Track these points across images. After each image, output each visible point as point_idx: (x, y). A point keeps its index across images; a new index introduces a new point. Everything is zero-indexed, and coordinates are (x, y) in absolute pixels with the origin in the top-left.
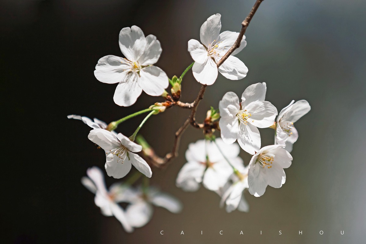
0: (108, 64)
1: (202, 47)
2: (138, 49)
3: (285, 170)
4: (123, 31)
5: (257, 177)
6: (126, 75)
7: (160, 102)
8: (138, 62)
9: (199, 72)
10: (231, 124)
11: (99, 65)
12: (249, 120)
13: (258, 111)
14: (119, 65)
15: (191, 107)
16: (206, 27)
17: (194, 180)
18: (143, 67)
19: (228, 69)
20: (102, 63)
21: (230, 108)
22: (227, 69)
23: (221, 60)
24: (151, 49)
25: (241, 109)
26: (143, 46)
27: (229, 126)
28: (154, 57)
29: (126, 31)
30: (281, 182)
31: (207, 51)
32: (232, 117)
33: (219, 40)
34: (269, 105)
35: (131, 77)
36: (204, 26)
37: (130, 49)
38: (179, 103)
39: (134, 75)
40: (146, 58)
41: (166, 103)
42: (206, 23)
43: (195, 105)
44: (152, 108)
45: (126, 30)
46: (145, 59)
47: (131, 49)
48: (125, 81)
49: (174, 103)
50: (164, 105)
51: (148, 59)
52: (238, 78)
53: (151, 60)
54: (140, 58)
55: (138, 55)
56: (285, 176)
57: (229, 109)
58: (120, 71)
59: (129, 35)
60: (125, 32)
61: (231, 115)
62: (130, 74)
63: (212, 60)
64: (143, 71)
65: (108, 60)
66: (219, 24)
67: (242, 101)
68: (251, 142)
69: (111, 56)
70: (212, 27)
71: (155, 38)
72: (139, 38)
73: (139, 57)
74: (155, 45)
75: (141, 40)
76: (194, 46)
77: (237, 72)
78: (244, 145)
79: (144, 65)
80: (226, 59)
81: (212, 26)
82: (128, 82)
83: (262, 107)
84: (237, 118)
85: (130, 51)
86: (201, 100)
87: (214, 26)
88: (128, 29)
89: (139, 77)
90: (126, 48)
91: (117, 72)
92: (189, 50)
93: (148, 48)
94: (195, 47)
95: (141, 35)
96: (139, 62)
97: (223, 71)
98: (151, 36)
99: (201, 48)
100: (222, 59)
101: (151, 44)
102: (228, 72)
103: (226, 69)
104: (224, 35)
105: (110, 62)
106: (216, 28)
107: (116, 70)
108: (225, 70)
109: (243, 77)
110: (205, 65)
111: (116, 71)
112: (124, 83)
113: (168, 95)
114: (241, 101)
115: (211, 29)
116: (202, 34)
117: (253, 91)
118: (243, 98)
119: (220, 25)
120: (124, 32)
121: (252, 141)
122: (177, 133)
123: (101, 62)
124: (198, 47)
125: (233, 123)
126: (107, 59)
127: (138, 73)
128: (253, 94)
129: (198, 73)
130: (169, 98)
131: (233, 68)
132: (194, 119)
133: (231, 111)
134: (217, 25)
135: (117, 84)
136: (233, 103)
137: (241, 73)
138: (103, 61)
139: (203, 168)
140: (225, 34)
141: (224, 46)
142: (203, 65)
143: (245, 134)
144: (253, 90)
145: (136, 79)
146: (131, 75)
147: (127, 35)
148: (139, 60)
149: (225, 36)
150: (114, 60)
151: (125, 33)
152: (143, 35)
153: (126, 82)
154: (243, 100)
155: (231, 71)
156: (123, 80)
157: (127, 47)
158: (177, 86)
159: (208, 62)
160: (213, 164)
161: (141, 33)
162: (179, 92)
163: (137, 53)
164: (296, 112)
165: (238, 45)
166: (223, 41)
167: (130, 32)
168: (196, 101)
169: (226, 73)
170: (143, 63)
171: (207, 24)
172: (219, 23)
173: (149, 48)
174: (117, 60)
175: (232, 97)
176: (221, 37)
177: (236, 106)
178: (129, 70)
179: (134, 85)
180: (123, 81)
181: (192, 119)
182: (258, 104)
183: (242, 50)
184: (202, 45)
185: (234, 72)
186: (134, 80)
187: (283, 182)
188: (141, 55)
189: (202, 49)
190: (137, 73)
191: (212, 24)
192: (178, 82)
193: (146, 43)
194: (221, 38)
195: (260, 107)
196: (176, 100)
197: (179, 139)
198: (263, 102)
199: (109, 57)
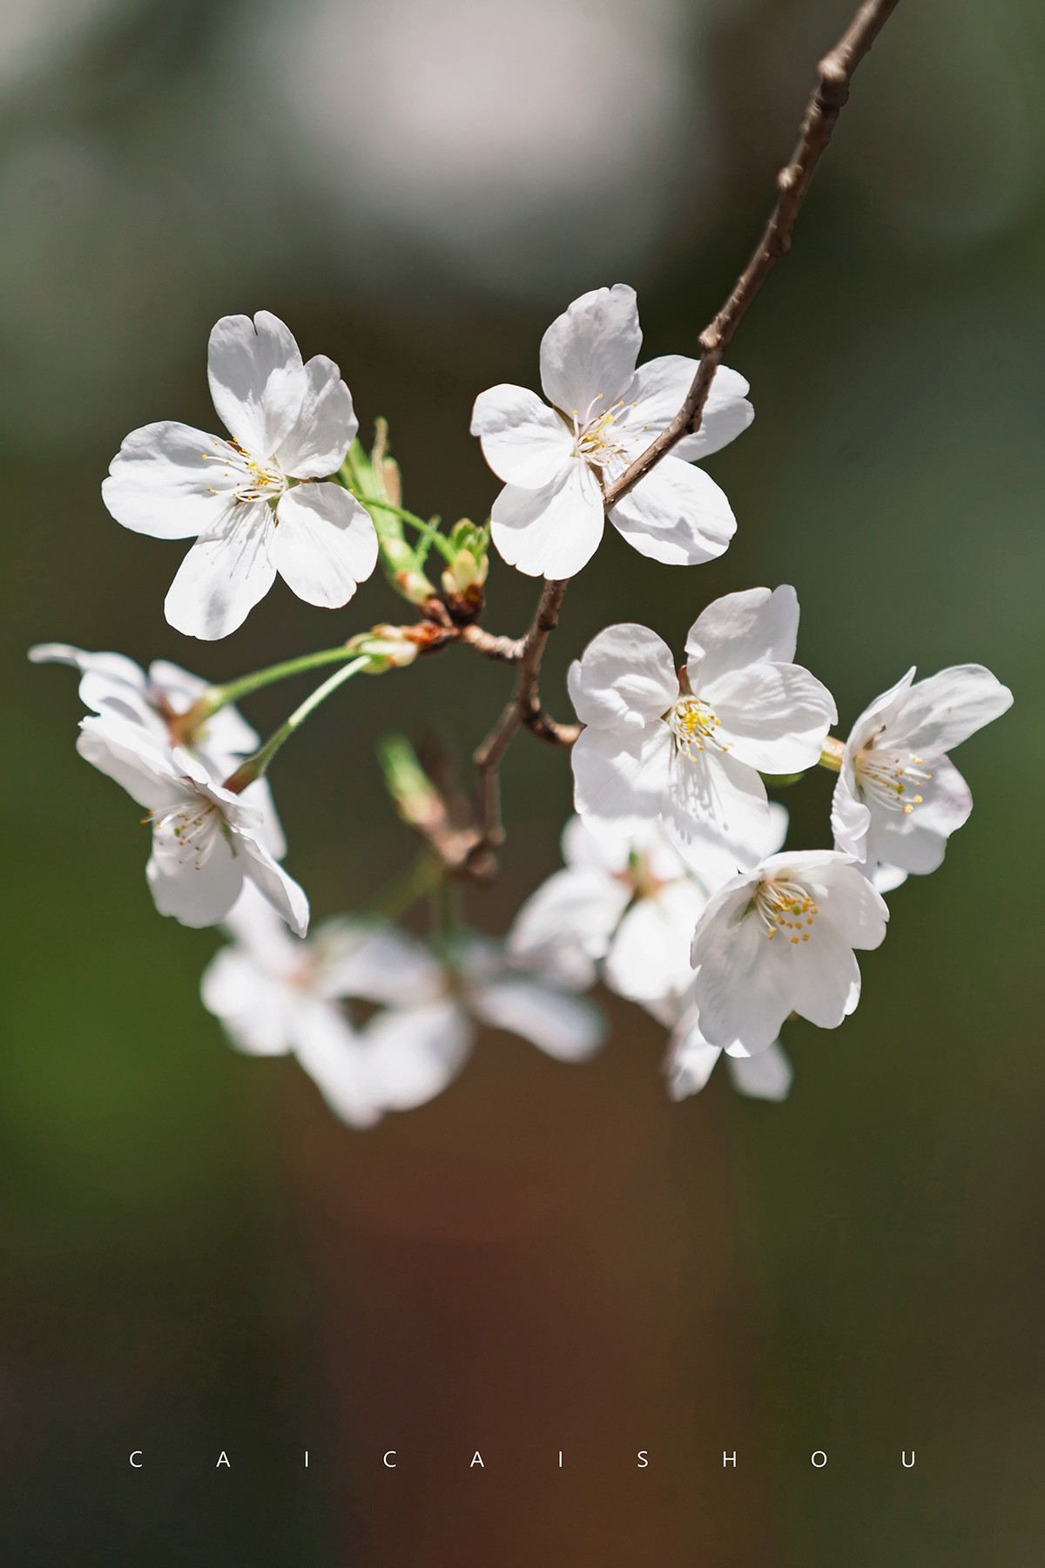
0: (163, 459)
1: (548, 419)
2: (275, 409)
3: (860, 954)
4: (222, 328)
5: (750, 974)
6: (229, 508)
7: (396, 623)
8: (274, 460)
9: (521, 520)
10: (635, 753)
11: (127, 458)
12: (722, 736)
13: (759, 703)
14: (205, 464)
15: (515, 660)
16: (572, 336)
17: (577, 941)
18: (293, 482)
19: (656, 517)
20: (139, 451)
21: (630, 688)
22: (652, 517)
23: (621, 480)
24: (321, 413)
25: (685, 689)
26: (293, 399)
27: (623, 761)
28: (333, 447)
29: (236, 330)
30: (843, 1003)
31: (573, 434)
32: (638, 724)
33: (634, 394)
34: (805, 680)
35: (244, 517)
36: (555, 332)
37: (250, 404)
38: (475, 634)
39: (255, 514)
40: (307, 446)
41: (419, 631)
42: (563, 321)
43: (529, 651)
44: (358, 646)
45: (234, 324)
46: (302, 452)
47: (255, 407)
48: (219, 532)
49: (455, 632)
50: (410, 639)
51: (313, 453)
52: (690, 558)
53: (323, 457)
54: (282, 446)
55: (276, 432)
56: (860, 983)
57: (621, 690)
58: (206, 491)
59: (247, 347)
60: (229, 332)
61: (636, 718)
62: (242, 508)
63: (591, 473)
64: (292, 501)
65: (165, 442)
66: (630, 327)
67: (689, 660)
68: (722, 830)
69: (176, 426)
70: (601, 337)
71: (336, 369)
72: (282, 365)
73: (278, 442)
74: (333, 399)
75: (290, 372)
76: (507, 413)
77: (695, 531)
78: (689, 841)
79: (295, 474)
80: (640, 475)
81: (597, 333)
82: (231, 539)
83: (774, 688)
84: (665, 728)
85: (250, 411)
86: (547, 633)
87: (609, 332)
88: (242, 321)
89: (273, 524)
90: (234, 398)
91: (197, 492)
92: (474, 431)
93: (312, 409)
94: (516, 419)
95: (290, 354)
96: (280, 461)
97: (633, 521)
98: (323, 360)
99: (544, 423)
100: (624, 475)
101: (323, 394)
102: (656, 529)
103: (646, 516)
104: (658, 372)
105: (170, 449)
106: (618, 343)
107: (193, 484)
108: (645, 521)
109: (711, 555)
110: (557, 492)
111: (191, 487)
112: (218, 540)
113: (430, 597)
114: (680, 658)
115: (595, 345)
116: (550, 363)
117: (737, 620)
118: (693, 649)
119: (635, 332)
120: (227, 332)
121: (726, 827)
122: (482, 755)
123: (136, 447)
124: (531, 417)
125: (647, 749)
126: (161, 436)
127: (273, 503)
128: (739, 632)
129: (516, 527)
130: (434, 611)
131: (678, 514)
132: (536, 704)
133: (632, 700)
134: (624, 331)
135: (191, 541)
136: (646, 668)
137: (710, 538)
138: (143, 445)
139: (621, 896)
140: (664, 367)
141: (656, 417)
142: (546, 495)
143: (700, 797)
144: (735, 614)
145: (259, 531)
146: (247, 512)
147: (238, 346)
148: (278, 451)
149: (661, 375)
150: (190, 445)
151: (232, 336)
152: (298, 353)
153: (225, 538)
154: (693, 657)
155: (670, 525)
156: (214, 530)
157: (242, 396)
158: (464, 566)
159: (573, 482)
160: (659, 884)
161: (289, 343)
162: (472, 589)
163: (272, 422)
164: (950, 710)
165: (690, 422)
166: (653, 395)
167: (252, 335)
168: (531, 637)
169: (643, 531)
170: (295, 466)
171: (576, 326)
172: (631, 321)
173: (316, 411)
174: (200, 443)
175: (637, 643)
176: (641, 379)
177: (662, 680)
178: (238, 492)
179: (249, 553)
180: (211, 533)
181: (525, 704)
182: (757, 673)
183: (737, 438)
184: (551, 411)
185: (681, 532)
186: (250, 536)
187: (850, 1006)
188: (285, 435)
189: (551, 425)
190: (267, 506)
191: (596, 326)
192: (470, 549)
193: (306, 389)
194: (643, 382)
195: (768, 688)
196: (462, 619)
197: (494, 778)
198: (780, 669)
199: (167, 430)
